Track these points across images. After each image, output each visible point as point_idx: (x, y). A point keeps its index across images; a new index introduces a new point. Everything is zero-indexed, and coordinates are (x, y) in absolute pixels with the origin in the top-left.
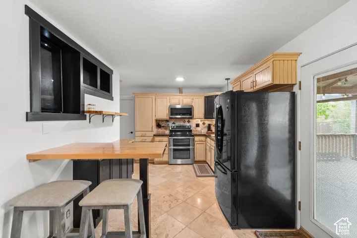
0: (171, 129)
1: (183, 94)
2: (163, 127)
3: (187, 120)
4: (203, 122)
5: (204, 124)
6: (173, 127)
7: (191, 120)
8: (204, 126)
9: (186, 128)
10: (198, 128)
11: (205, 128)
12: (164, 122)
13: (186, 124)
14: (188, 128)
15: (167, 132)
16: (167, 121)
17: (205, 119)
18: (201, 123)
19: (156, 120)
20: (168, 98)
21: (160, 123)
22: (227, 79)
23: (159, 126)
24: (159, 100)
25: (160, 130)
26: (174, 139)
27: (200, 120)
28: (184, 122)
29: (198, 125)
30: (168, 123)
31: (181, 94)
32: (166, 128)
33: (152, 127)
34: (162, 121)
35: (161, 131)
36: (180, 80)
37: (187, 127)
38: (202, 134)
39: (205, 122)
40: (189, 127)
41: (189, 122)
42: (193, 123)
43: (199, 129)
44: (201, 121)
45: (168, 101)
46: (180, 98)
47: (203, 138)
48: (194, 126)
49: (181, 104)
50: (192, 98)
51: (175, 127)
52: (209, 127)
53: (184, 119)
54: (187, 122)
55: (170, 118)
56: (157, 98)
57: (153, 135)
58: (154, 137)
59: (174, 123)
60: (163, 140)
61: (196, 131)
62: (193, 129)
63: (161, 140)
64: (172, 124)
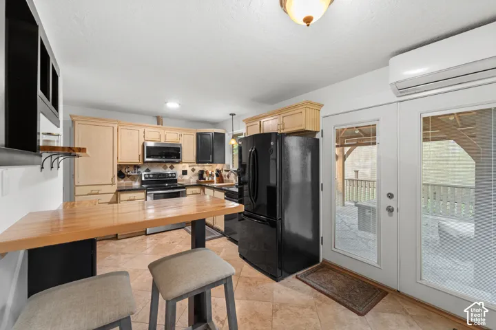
0: (143, 179)
1: (164, 126)
2: (129, 176)
3: (168, 165)
4: (192, 168)
5: (193, 170)
6: (147, 176)
7: (175, 165)
8: (194, 173)
9: (169, 177)
10: (185, 176)
11: (195, 175)
12: (131, 169)
13: (167, 170)
14: (172, 177)
15: (136, 184)
16: (136, 167)
17: (197, 163)
18: (189, 170)
19: (119, 165)
20: (142, 130)
21: (123, 171)
22: (233, 115)
23: (121, 175)
24: (123, 133)
25: (122, 181)
26: (154, 194)
27: (187, 165)
28: (165, 168)
29: (185, 173)
30: (139, 170)
31: (160, 126)
32: (133, 178)
33: (114, 177)
34: (127, 166)
35: (124, 183)
36: (172, 106)
37: (170, 175)
38: (191, 184)
39: (195, 167)
40: (174, 175)
41: (172, 168)
42: (179, 169)
44: (190, 166)
45: (142, 134)
46: (162, 132)
47: (197, 190)
48: (179, 173)
49: (163, 141)
50: (179, 133)
51: (151, 176)
52: (201, 174)
53: (164, 164)
54: (169, 169)
55: (144, 162)
56: (120, 128)
57: (115, 191)
58: (119, 193)
59: (148, 170)
60: (136, 198)
61: (183, 180)
62: (178, 177)
63: (131, 198)
64: (145, 171)
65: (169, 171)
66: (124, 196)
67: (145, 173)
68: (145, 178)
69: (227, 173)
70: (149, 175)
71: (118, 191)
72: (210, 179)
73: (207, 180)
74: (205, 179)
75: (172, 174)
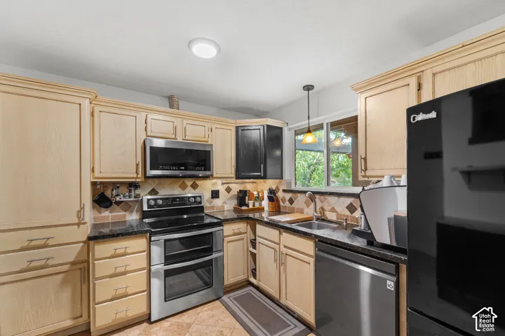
0: (145, 208)
1: (181, 112)
2: (118, 203)
3: (189, 182)
4: (226, 186)
5: (228, 190)
6: (152, 203)
7: (198, 182)
8: (230, 195)
9: (190, 203)
10: (216, 200)
11: (231, 199)
12: (124, 190)
13: (187, 191)
14: (195, 202)
15: (133, 217)
16: (133, 185)
17: (236, 178)
18: (222, 189)
19: (94, 184)
20: (141, 117)
21: (108, 193)
22: (309, 88)
23: (102, 199)
25: (106, 214)
26: (166, 241)
27: (219, 182)
28: (184, 187)
29: (215, 194)
30: (138, 192)
31: (175, 111)
32: (127, 207)
33: (82, 208)
34: (116, 185)
35: (110, 217)
37: (192, 200)
39: (230, 185)
40: (198, 199)
41: (194, 186)
42: (206, 187)
43: (218, 202)
44: (223, 184)
45: (141, 126)
46: (178, 122)
47: (241, 226)
48: (207, 195)
49: (180, 139)
50: (208, 126)
51: (160, 202)
52: (242, 197)
53: (182, 180)
54: (189, 188)
55: (146, 177)
56: (97, 109)
57: (85, 238)
58: (91, 243)
59: (153, 192)
60: (129, 251)
61: (213, 207)
62: (205, 203)
63: (119, 252)
64: (150, 193)
65: (189, 193)
66: (102, 249)
67: (149, 197)
68: (149, 206)
69: (288, 196)
70: (155, 200)
71: (90, 239)
72: (257, 205)
73: (251, 206)
74: (248, 206)
75: (195, 197)
